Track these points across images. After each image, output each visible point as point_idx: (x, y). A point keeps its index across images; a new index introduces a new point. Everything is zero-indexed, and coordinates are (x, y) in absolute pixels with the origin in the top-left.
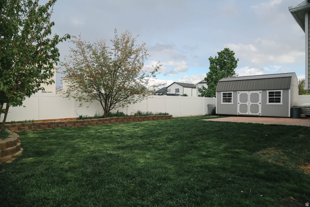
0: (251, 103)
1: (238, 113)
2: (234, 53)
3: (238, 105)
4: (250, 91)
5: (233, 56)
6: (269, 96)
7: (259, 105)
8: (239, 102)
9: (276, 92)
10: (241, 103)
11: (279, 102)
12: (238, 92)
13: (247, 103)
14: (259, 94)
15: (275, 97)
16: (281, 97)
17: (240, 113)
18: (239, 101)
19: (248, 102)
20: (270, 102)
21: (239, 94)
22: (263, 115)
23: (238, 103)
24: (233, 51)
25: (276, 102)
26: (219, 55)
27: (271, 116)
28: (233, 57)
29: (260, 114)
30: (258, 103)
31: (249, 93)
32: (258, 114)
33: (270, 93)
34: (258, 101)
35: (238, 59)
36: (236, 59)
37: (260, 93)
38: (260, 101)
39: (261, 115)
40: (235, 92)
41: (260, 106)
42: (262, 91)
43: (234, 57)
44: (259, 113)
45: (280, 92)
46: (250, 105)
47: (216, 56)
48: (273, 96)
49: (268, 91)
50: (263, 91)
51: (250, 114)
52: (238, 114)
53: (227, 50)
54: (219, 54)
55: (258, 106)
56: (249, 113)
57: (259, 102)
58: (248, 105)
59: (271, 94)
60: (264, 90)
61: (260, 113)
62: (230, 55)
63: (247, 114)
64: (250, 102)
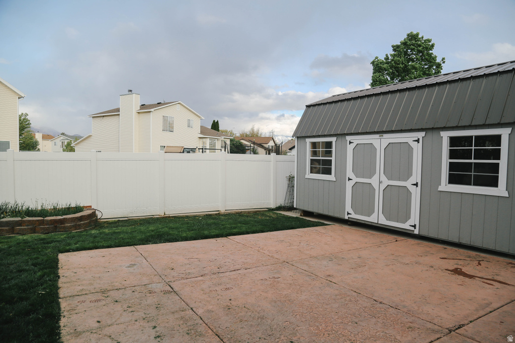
0: (386, 182)
1: (348, 214)
2: (433, 46)
3: (349, 185)
4: (385, 136)
5: (430, 52)
6: (453, 154)
7: (412, 189)
8: (352, 176)
9: (480, 140)
10: (355, 180)
11: (494, 183)
12: (349, 138)
13: (374, 181)
14: (414, 145)
15: (473, 161)
16: (503, 163)
17: (355, 216)
18: (350, 173)
19: (376, 177)
20: (453, 180)
21: (353, 146)
22: (424, 233)
23: (349, 179)
24: (429, 41)
25: (479, 182)
26: (394, 50)
27: (456, 240)
28: (430, 55)
29: (414, 226)
30: (408, 184)
31: (380, 143)
32: (406, 226)
33: (454, 141)
34: (409, 175)
35: (443, 59)
36: (438, 60)
37: (418, 141)
38: (416, 176)
39: (416, 232)
40: (340, 138)
41: (416, 193)
42: (423, 134)
43: (432, 54)
44: (411, 222)
45: (497, 139)
46: (383, 187)
47: (387, 55)
48: (467, 154)
49: (446, 135)
50: (430, 134)
51: (383, 221)
52: (346, 217)
53: (413, 37)
54: (396, 48)
55: (409, 193)
56: (378, 217)
57: (413, 180)
58: (376, 185)
59: (458, 146)
60: (433, 130)
61: (413, 221)
62: (420, 48)
63: (372, 219)
64: (384, 178)
